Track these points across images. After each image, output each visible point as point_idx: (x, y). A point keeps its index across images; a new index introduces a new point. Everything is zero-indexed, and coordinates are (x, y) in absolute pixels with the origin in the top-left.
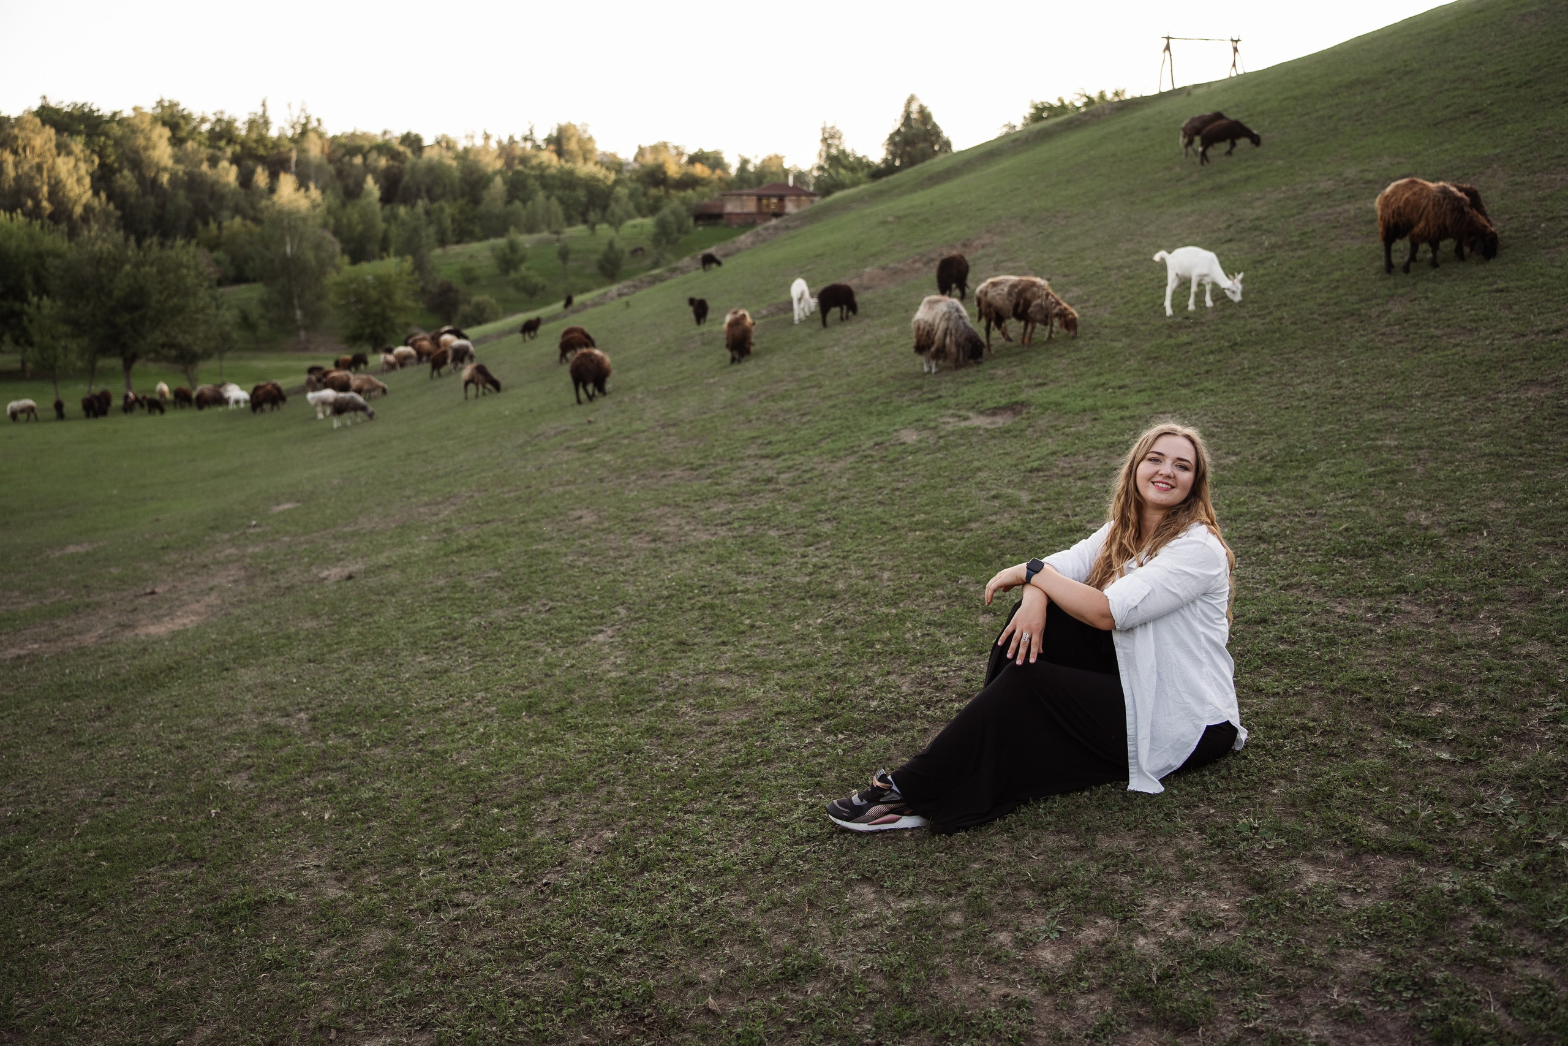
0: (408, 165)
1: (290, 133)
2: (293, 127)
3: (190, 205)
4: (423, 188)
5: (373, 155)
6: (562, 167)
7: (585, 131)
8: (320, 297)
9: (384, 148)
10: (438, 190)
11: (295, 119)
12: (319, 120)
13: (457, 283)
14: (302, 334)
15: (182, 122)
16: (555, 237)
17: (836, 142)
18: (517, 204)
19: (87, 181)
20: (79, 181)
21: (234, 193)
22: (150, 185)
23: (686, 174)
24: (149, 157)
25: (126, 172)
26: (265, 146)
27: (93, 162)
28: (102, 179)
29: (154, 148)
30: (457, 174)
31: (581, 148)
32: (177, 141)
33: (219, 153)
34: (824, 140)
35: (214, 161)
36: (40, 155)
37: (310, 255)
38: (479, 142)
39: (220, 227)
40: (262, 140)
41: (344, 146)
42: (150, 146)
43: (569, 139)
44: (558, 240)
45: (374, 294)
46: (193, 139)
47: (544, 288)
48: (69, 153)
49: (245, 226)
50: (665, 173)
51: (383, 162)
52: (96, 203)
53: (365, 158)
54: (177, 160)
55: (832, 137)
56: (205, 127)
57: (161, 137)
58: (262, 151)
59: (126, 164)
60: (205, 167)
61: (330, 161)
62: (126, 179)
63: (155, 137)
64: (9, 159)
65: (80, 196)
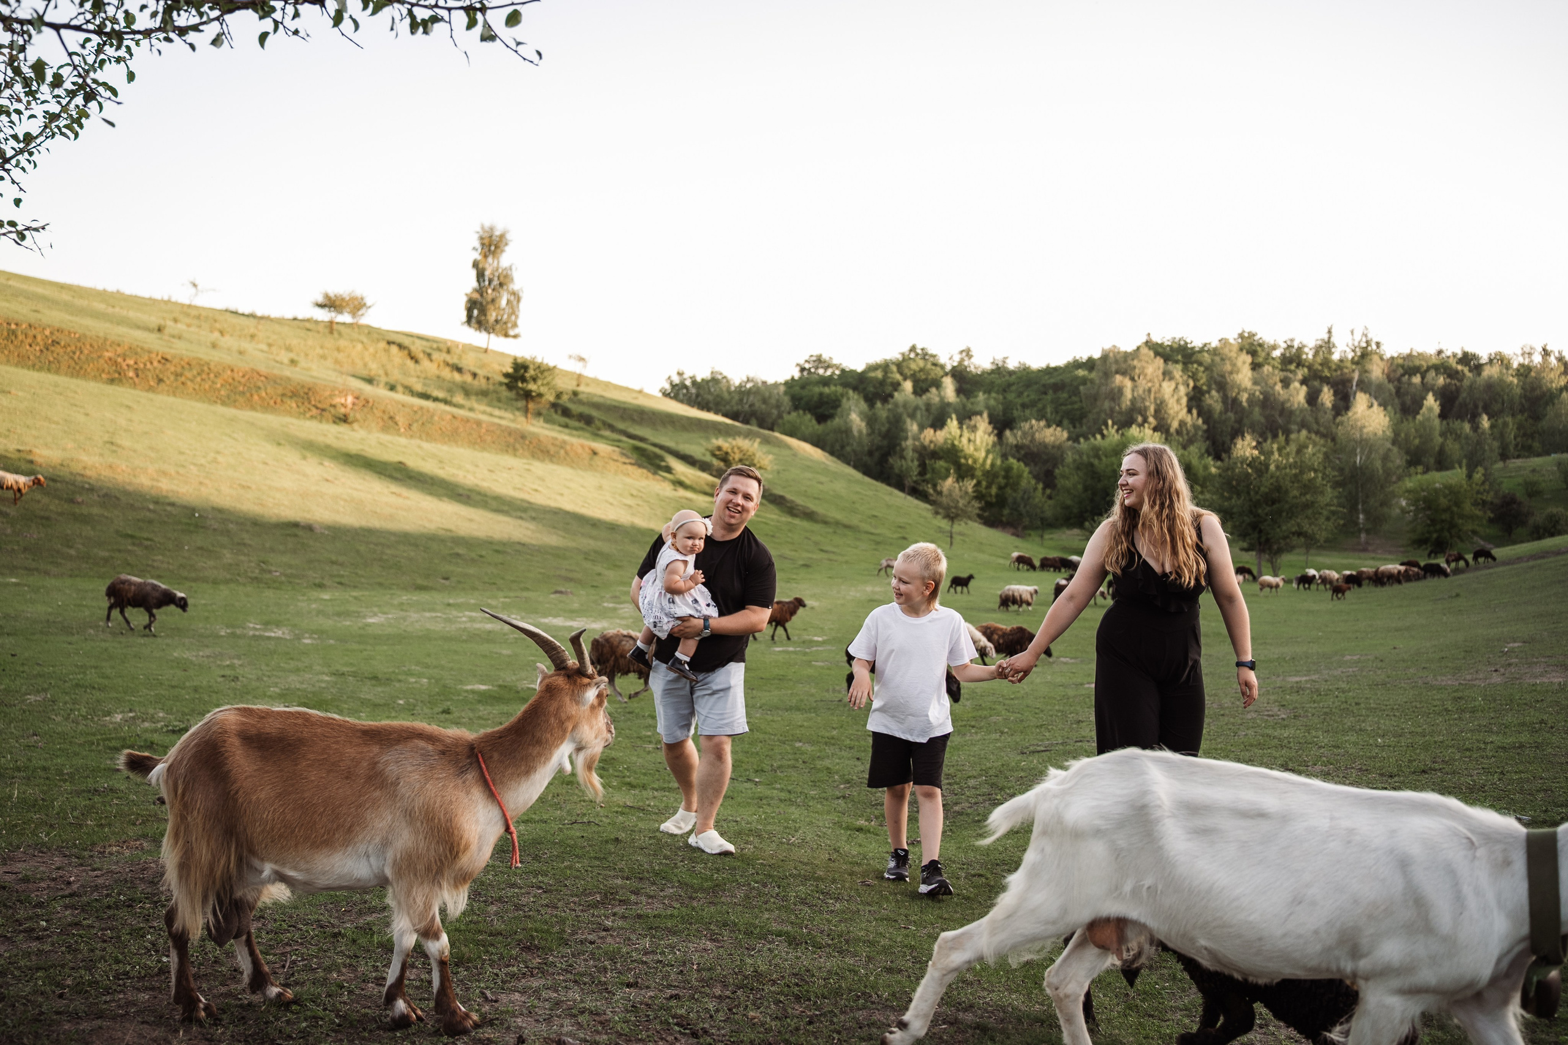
0: (1466, 383)
1: (1350, 355)
2: (1353, 351)
3: (1263, 420)
4: (1481, 404)
5: (1431, 374)
8: (1384, 504)
9: (1442, 367)
10: (1496, 407)
11: (1356, 344)
12: (1378, 344)
13: (1520, 495)
14: (1363, 536)
15: (1259, 349)
19: (1184, 400)
20: (1178, 401)
21: (1302, 410)
22: (1232, 404)
24: (1232, 380)
25: (1214, 393)
26: (1329, 368)
27: (1188, 385)
28: (1195, 400)
29: (1238, 372)
30: (1518, 391)
32: (1255, 366)
33: (1291, 375)
35: (1286, 383)
36: (1150, 381)
37: (1378, 464)
38: (1537, 359)
39: (1287, 439)
40: (1326, 362)
41: (1402, 366)
42: (1235, 370)
45: (1443, 502)
46: (1269, 364)
48: (1171, 378)
49: (1309, 438)
51: (1441, 381)
52: (1189, 419)
53: (1423, 378)
54: (1255, 382)
56: (1277, 353)
57: (1244, 363)
58: (1327, 373)
59: (1214, 386)
60: (1278, 387)
61: (1390, 380)
62: (1213, 400)
63: (1239, 363)
64: (1128, 384)
65: (1177, 413)
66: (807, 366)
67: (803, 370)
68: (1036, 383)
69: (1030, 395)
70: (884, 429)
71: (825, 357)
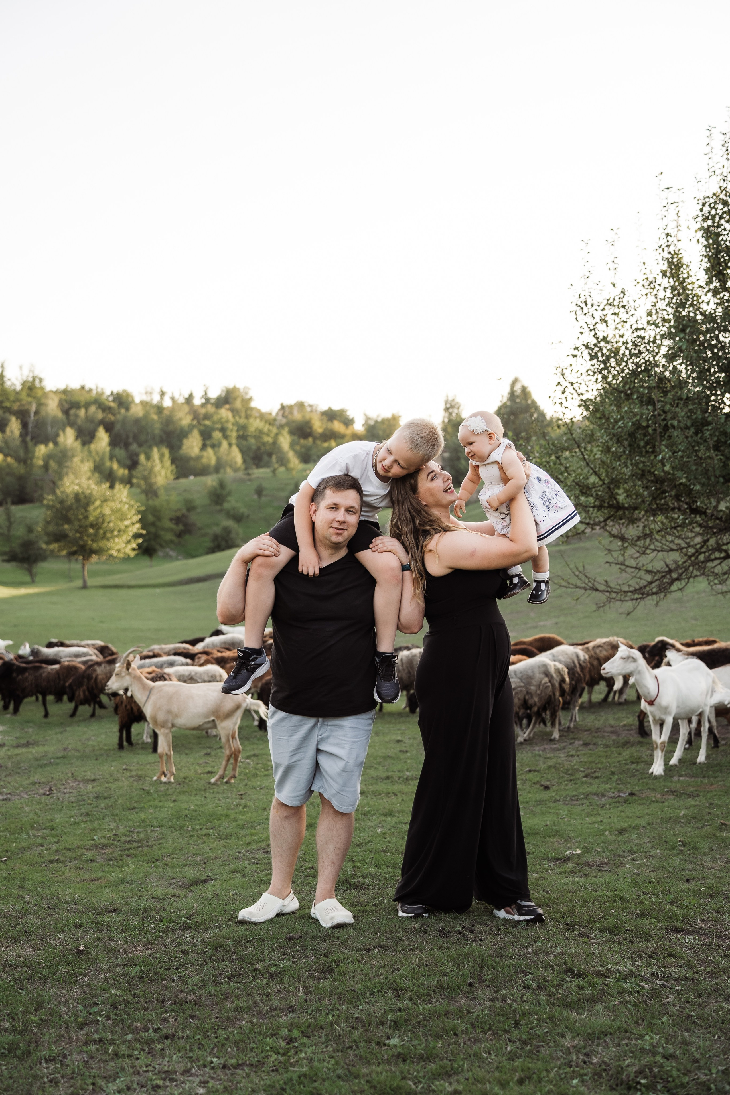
0: (119, 417)
2: (23, 384)
4: (131, 435)
5: (93, 409)
6: (237, 422)
7: (247, 393)
9: (98, 402)
10: (143, 437)
11: (25, 379)
12: (41, 380)
13: (184, 511)
16: (247, 477)
17: (456, 411)
18: (210, 451)
23: (326, 429)
26: (8, 399)
30: (158, 426)
31: (243, 406)
34: (447, 409)
38: (156, 399)
43: (235, 399)
44: (250, 480)
47: (248, 516)
50: (311, 428)
51: (102, 415)
53: (86, 411)
55: (452, 407)
58: (8, 404)
61: (64, 413)
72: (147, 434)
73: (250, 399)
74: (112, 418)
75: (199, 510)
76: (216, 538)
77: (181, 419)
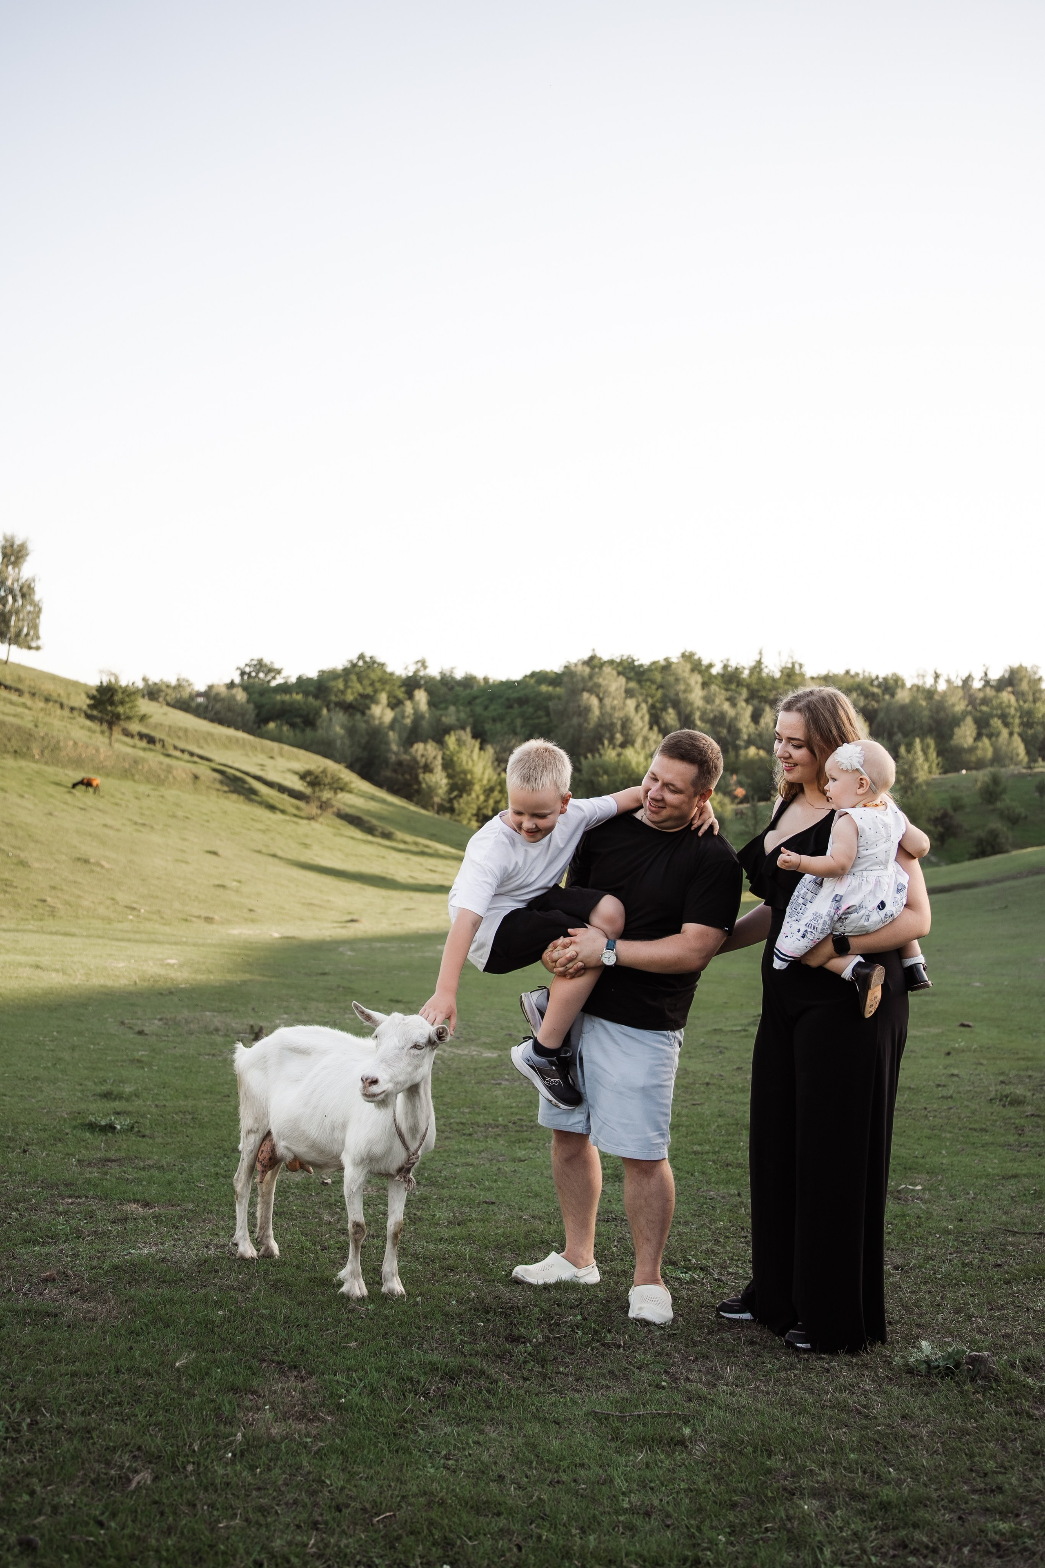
0: (883, 704)
1: (780, 675)
2: (782, 670)
4: (896, 724)
6: (1020, 707)
7: (1036, 673)
9: (860, 689)
11: (783, 665)
12: (801, 666)
13: (950, 810)
15: (701, 668)
16: (1031, 771)
18: (986, 740)
19: (647, 718)
20: (642, 718)
24: (686, 699)
25: (670, 710)
26: (764, 688)
27: (647, 703)
28: (655, 717)
29: (691, 691)
30: (926, 713)
31: (1030, 687)
32: (704, 685)
33: (735, 695)
35: (733, 703)
36: (615, 699)
38: (929, 682)
39: (737, 756)
40: (761, 681)
42: (688, 690)
43: (1021, 680)
44: (1033, 775)
46: (714, 682)
47: (1026, 817)
48: (633, 696)
49: (758, 754)
54: (706, 701)
56: (717, 672)
58: (764, 691)
59: (669, 705)
60: (727, 706)
62: (670, 717)
63: (692, 682)
64: (594, 701)
65: (642, 729)
66: (247, 670)
67: (243, 674)
68: (500, 697)
69: (495, 709)
70: (363, 741)
71: (267, 660)
72: (914, 723)
73: (1040, 679)
74: (876, 705)
75: (968, 810)
76: (980, 842)
77: (953, 705)
